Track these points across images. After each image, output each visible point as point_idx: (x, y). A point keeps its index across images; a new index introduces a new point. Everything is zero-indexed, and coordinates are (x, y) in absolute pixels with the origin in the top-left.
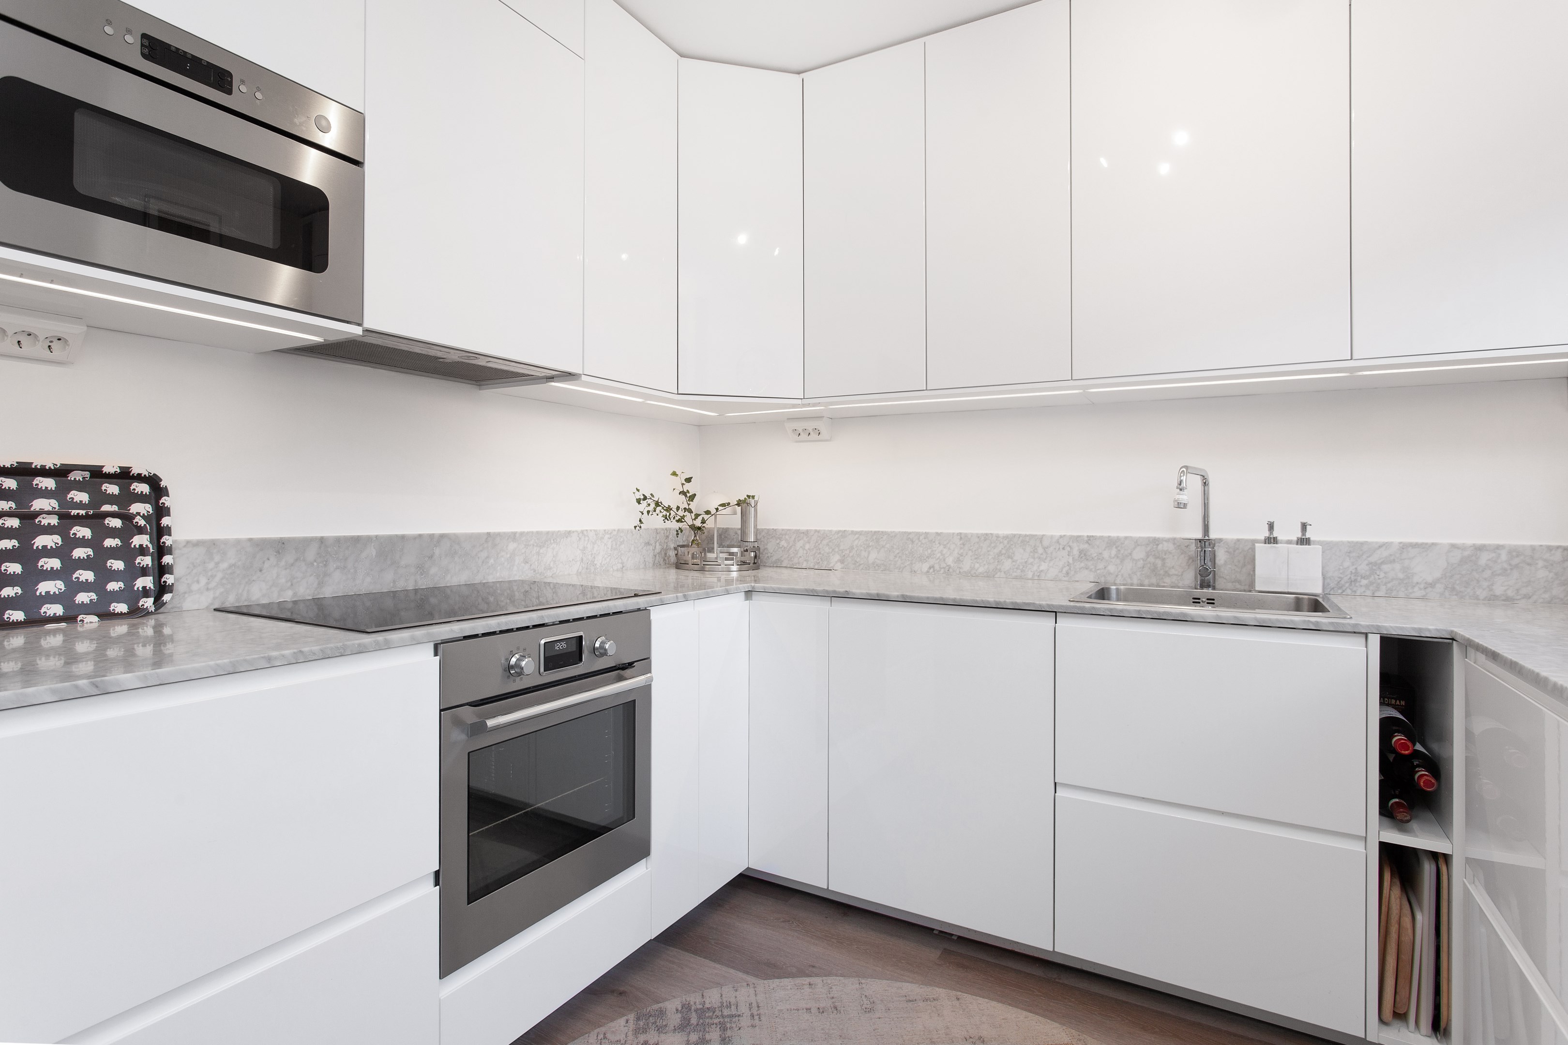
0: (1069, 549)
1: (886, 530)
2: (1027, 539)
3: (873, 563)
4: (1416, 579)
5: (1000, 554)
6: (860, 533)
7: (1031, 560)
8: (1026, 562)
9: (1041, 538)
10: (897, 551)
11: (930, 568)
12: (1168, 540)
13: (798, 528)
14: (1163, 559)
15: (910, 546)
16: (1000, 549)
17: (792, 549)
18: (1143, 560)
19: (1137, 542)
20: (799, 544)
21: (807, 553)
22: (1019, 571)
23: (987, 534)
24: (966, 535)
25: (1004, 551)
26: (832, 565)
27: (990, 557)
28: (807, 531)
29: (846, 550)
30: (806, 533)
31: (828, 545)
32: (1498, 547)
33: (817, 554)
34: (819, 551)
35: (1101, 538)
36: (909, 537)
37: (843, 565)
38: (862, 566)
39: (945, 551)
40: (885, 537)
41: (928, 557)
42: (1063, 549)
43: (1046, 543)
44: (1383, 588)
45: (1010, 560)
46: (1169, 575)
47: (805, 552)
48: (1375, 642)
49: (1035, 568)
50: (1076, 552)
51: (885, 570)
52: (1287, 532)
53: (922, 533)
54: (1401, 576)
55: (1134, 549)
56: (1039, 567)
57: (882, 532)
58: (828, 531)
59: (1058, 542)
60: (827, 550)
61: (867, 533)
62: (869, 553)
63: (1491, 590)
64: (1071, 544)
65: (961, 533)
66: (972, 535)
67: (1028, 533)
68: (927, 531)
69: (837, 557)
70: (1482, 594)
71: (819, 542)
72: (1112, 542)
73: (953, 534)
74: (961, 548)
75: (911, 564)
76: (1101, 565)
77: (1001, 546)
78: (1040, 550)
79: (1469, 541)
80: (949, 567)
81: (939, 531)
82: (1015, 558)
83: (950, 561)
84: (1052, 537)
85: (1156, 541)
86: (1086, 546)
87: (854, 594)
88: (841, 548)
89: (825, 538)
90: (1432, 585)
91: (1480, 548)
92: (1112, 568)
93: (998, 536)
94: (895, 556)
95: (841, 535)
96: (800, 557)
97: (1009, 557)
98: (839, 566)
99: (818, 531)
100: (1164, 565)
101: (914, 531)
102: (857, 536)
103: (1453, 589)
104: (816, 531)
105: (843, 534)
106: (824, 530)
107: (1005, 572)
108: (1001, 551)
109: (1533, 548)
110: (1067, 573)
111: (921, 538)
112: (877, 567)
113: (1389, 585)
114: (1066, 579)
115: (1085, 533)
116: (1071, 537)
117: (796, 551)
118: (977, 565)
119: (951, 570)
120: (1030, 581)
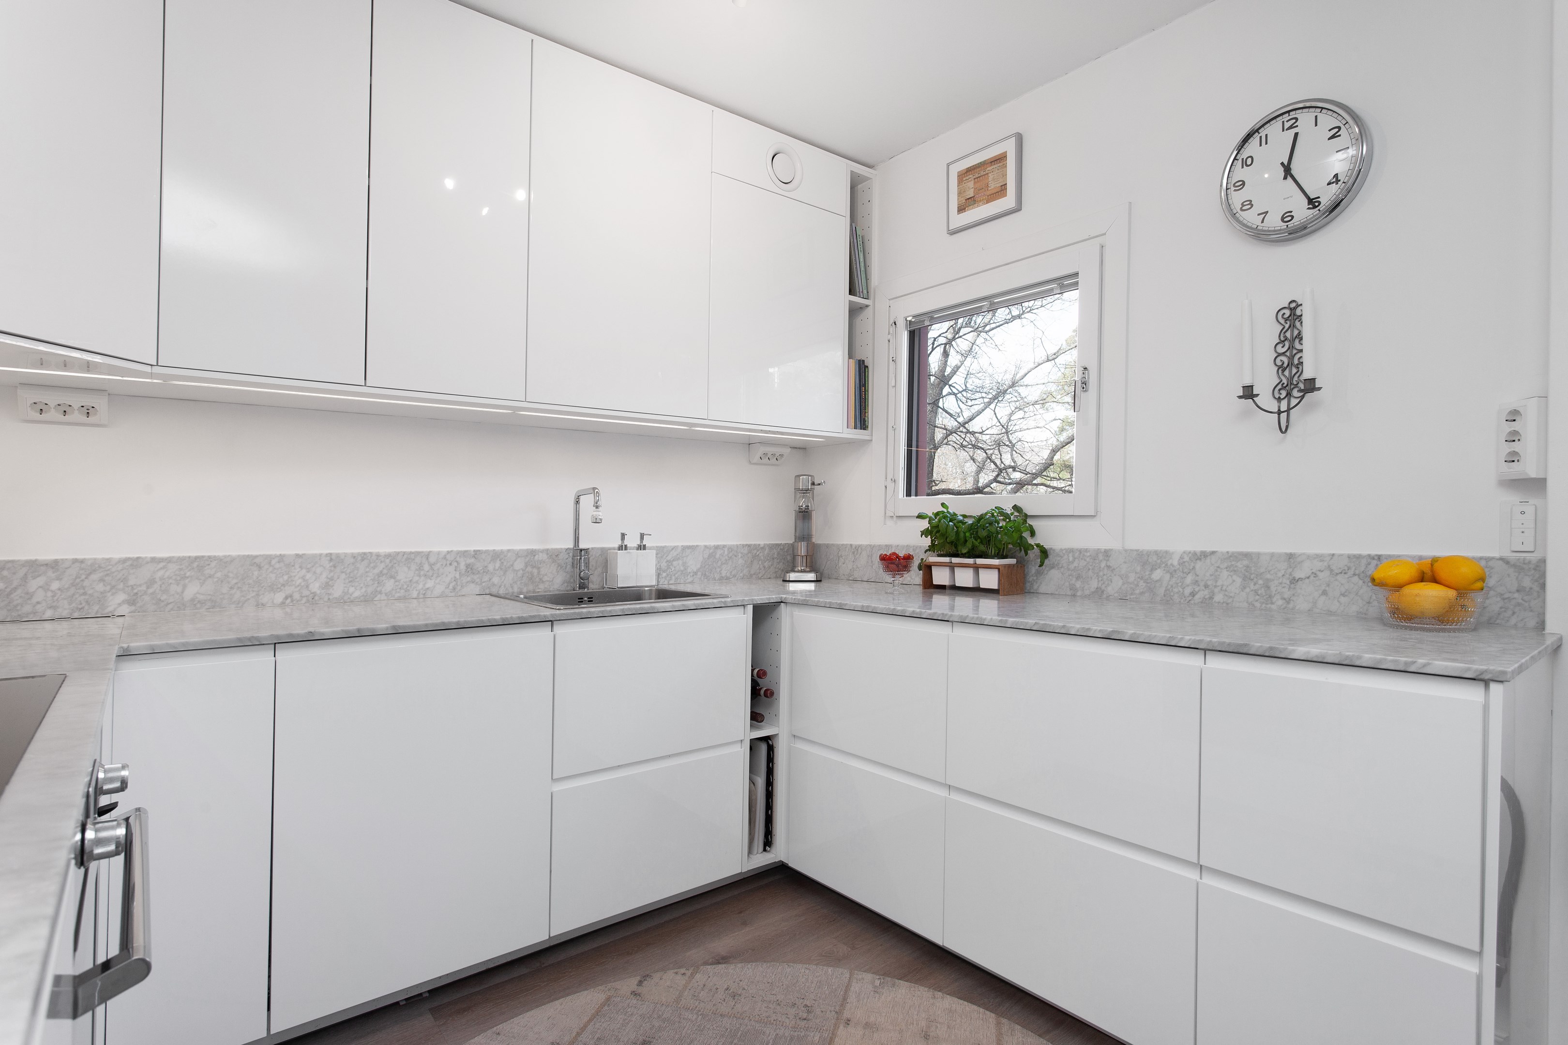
0: (455, 564)
1: (217, 554)
2: (412, 556)
3: (192, 600)
4: (689, 570)
5: (381, 574)
6: (169, 560)
7: (416, 578)
8: (411, 581)
9: (427, 555)
10: (235, 581)
11: (286, 598)
12: (542, 551)
13: (33, 558)
14: (539, 568)
15: (256, 573)
16: (381, 569)
17: (19, 591)
18: (523, 571)
19: (518, 554)
20: (34, 584)
21: (53, 596)
22: (402, 591)
23: (365, 554)
24: (338, 555)
25: (385, 571)
26: (110, 609)
27: (369, 579)
28: (56, 562)
29: (140, 585)
30: (54, 565)
31: (102, 580)
32: (724, 546)
33: (77, 596)
34: (82, 591)
35: (487, 551)
36: (253, 562)
37: (133, 608)
38: (170, 606)
39: (308, 576)
40: (213, 564)
41: (283, 585)
42: (450, 564)
43: (432, 559)
44: (673, 577)
45: (392, 580)
46: (543, 582)
47: (49, 594)
48: (750, 609)
49: (421, 586)
50: (462, 567)
51: (213, 607)
52: (632, 541)
53: (276, 556)
54: (682, 568)
55: (515, 560)
56: (424, 585)
57: (209, 557)
58: (103, 559)
59: (445, 558)
60: (100, 587)
61: (181, 560)
62: (185, 587)
63: (721, 574)
64: (458, 559)
65: (331, 554)
66: (346, 555)
67: (413, 550)
68: (283, 553)
69: (121, 597)
70: (717, 576)
71: (83, 577)
72: (496, 555)
73: (321, 555)
74: (331, 571)
75: (258, 595)
76: (486, 578)
77: (382, 566)
78: (426, 567)
79: (712, 543)
80: (314, 594)
81: (300, 552)
82: (398, 578)
83: (315, 587)
84: (439, 553)
85: (533, 553)
86: (473, 560)
87: (323, 634)
88: (131, 583)
89: (95, 571)
90: (695, 573)
91: (717, 547)
92: (496, 580)
93: (378, 555)
94: (231, 588)
95: (132, 565)
96: (38, 603)
97: (392, 577)
98: (125, 609)
99: (82, 561)
100: (539, 573)
101: (262, 553)
102: (162, 565)
103: (705, 574)
104: (75, 561)
105: (136, 563)
106: (95, 559)
107: (386, 594)
108: (381, 572)
109: (737, 546)
110: (454, 589)
111: (273, 562)
112: (198, 606)
113: (676, 576)
114: (453, 594)
115: (472, 548)
116: (458, 553)
117: (27, 593)
118: (352, 590)
119: (317, 598)
120: (415, 601)
